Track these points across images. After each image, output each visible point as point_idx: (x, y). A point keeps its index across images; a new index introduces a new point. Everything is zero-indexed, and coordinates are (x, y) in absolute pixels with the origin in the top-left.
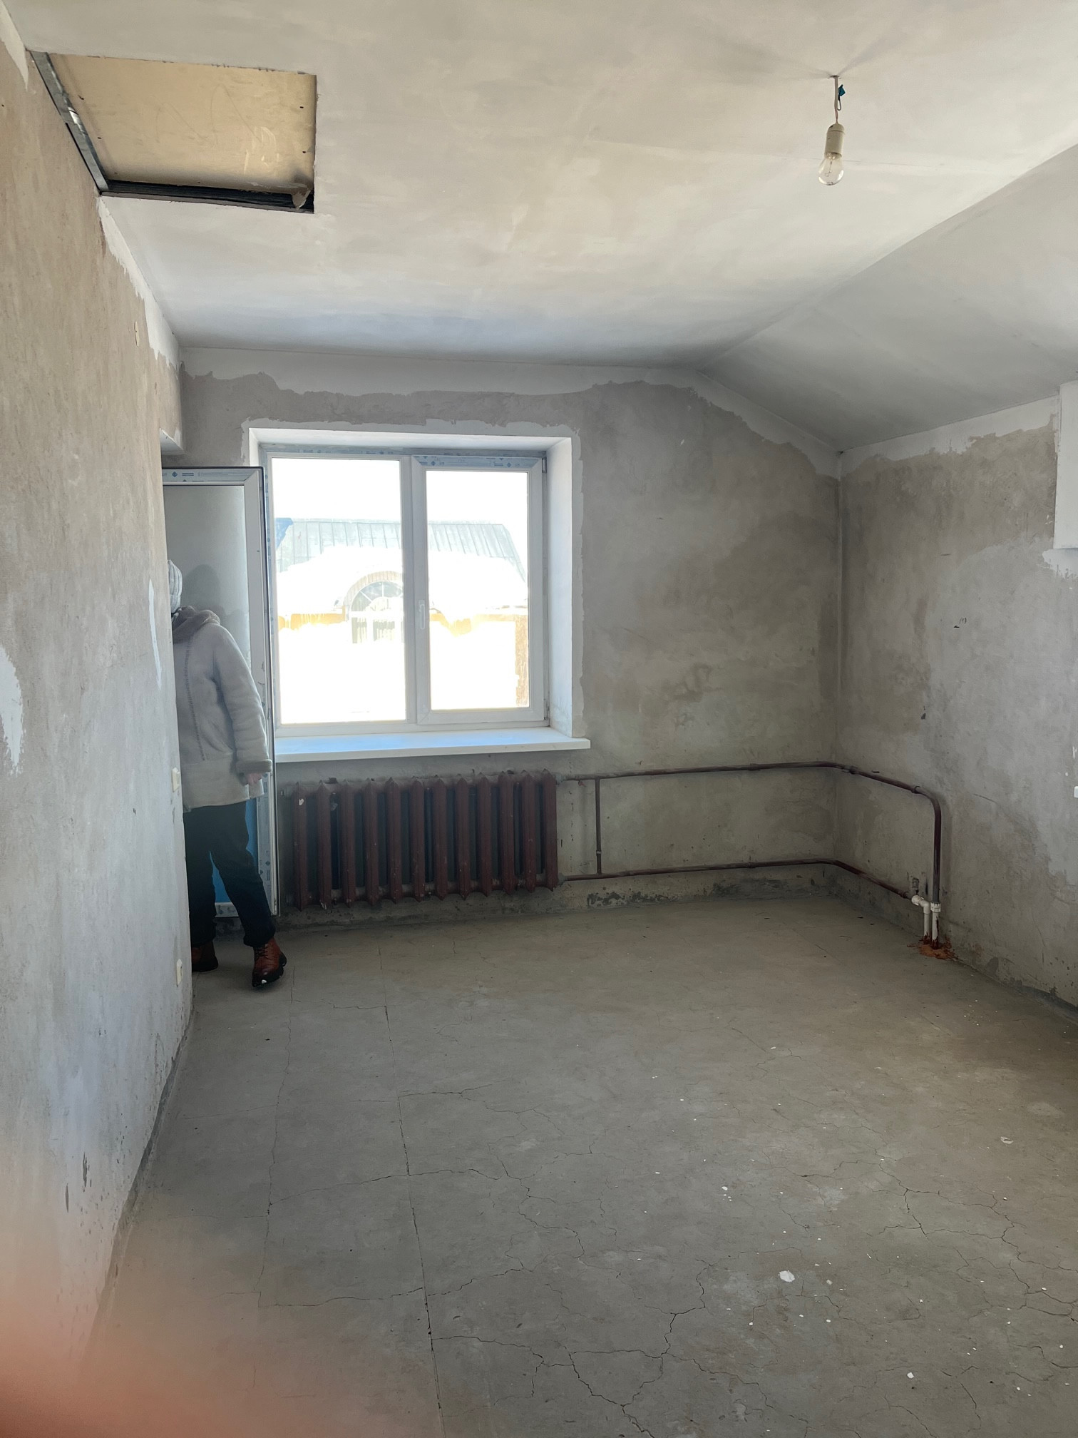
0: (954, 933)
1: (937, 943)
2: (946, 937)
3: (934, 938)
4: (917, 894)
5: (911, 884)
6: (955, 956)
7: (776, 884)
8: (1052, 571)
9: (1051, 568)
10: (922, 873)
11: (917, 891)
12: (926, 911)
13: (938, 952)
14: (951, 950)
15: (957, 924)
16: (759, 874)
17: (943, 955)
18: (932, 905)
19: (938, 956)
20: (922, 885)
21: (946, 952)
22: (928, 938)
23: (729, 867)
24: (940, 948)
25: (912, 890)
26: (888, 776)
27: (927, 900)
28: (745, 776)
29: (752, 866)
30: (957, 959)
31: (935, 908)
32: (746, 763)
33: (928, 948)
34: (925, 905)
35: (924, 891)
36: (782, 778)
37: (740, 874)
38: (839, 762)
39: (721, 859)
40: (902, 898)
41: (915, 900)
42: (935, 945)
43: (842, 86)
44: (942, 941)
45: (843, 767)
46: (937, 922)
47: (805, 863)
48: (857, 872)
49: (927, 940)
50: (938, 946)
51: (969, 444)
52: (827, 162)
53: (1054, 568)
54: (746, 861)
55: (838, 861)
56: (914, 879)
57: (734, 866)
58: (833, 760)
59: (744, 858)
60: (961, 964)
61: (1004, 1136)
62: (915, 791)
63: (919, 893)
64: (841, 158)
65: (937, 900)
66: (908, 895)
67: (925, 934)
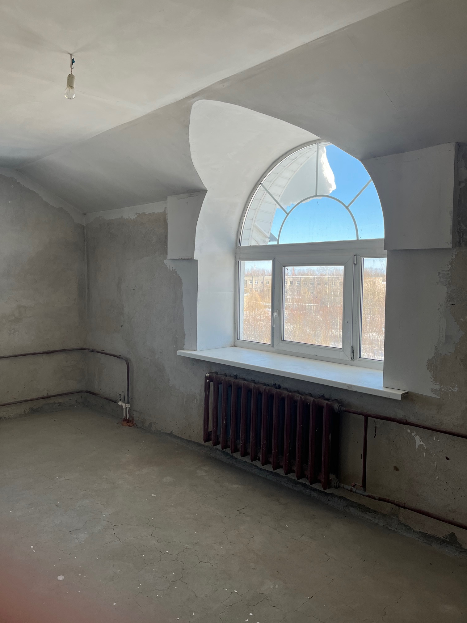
0: (135, 415)
1: (129, 420)
2: (132, 418)
3: (127, 418)
4: (121, 401)
5: (118, 397)
6: (136, 424)
7: (60, 404)
8: (168, 268)
9: (167, 267)
10: (123, 392)
11: (121, 400)
12: (124, 407)
13: (129, 424)
14: (134, 422)
15: (136, 411)
16: (51, 401)
17: (131, 425)
18: (127, 404)
19: (129, 426)
20: (122, 397)
21: (132, 423)
22: (125, 419)
23: (37, 399)
24: (130, 422)
25: (119, 399)
26: (108, 352)
27: (124, 403)
28: (45, 356)
29: (48, 397)
30: (137, 425)
31: (128, 405)
32: (45, 350)
33: (125, 423)
34: (124, 405)
35: (123, 399)
36: (61, 356)
37: (43, 402)
38: (88, 348)
39: (34, 396)
40: (114, 403)
41: (120, 403)
42: (128, 421)
43: (73, 59)
44: (131, 419)
45: (89, 350)
46: (129, 411)
47: (73, 393)
48: (95, 394)
49: (125, 420)
50: (129, 422)
51: (136, 216)
52: (68, 89)
53: (168, 267)
54: (45, 395)
55: (87, 391)
56: (119, 394)
57: (39, 398)
58: (85, 347)
59: (44, 394)
60: (138, 427)
61: (153, 493)
62: (119, 357)
63: (122, 400)
64: (74, 89)
65: (128, 402)
66: (117, 402)
67: (124, 417)
